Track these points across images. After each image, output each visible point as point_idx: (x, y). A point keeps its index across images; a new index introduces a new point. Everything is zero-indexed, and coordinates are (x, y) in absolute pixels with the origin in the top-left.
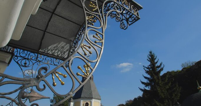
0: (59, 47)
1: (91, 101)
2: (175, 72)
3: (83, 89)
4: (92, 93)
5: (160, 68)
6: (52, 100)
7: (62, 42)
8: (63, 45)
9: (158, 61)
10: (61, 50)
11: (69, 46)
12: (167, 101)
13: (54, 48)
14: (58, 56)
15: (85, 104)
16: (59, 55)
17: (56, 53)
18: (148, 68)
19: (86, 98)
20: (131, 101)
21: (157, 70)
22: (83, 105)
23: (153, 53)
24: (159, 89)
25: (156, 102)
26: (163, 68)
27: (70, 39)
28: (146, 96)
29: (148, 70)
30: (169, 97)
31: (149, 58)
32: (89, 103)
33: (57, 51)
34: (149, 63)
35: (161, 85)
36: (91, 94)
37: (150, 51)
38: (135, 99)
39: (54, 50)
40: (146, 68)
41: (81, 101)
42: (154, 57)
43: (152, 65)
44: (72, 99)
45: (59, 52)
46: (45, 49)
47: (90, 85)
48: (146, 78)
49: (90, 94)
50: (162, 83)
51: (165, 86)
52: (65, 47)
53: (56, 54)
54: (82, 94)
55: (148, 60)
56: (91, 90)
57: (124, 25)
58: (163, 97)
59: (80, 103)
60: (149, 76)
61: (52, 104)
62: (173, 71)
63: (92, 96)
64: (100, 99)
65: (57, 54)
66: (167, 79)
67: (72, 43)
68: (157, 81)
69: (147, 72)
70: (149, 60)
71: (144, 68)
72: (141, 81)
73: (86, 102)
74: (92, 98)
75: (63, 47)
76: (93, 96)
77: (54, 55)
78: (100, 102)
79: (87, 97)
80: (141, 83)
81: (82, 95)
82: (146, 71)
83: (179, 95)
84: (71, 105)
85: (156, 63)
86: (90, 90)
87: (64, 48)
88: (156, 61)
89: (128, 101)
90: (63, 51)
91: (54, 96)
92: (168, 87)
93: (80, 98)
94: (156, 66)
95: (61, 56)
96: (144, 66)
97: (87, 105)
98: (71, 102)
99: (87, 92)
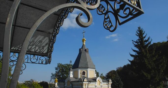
0: (36, 42)
1: (87, 70)
2: (161, 43)
3: (80, 60)
4: (88, 63)
5: (148, 42)
6: (57, 68)
7: (39, 36)
8: (40, 39)
9: (146, 36)
10: (39, 45)
11: (48, 39)
12: (153, 71)
13: (30, 44)
14: (35, 52)
15: (82, 73)
16: (37, 50)
17: (33, 48)
18: (136, 42)
19: (83, 68)
20: (121, 67)
21: (145, 44)
23: (141, 28)
24: (146, 61)
25: (144, 72)
26: (151, 42)
27: (48, 31)
28: (134, 67)
29: (136, 44)
30: (156, 68)
31: (138, 33)
32: (86, 72)
33: (34, 46)
34: (138, 38)
35: (148, 57)
36: (87, 64)
37: (138, 27)
38: (125, 66)
39: (31, 46)
40: (135, 42)
41: (79, 70)
42: (142, 32)
43: (140, 39)
44: (71, 69)
45: (37, 48)
46: (19, 46)
47: (86, 57)
48: (134, 51)
49: (86, 64)
50: (150, 56)
51: (152, 58)
52: (43, 41)
53: (33, 50)
54: (79, 64)
55: (136, 35)
56: (87, 61)
57: (110, 21)
58: (150, 68)
59: (78, 72)
60: (137, 50)
61: (56, 71)
62: (159, 43)
63: (88, 66)
64: (95, 69)
65: (35, 49)
66: (154, 52)
67: (51, 35)
68: (145, 54)
69: (136, 46)
70: (138, 35)
71: (133, 43)
72: (130, 54)
73: (83, 71)
74: (88, 68)
75: (41, 42)
77: (31, 52)
79: (84, 67)
80: (130, 55)
81: (79, 66)
82: (134, 45)
83: (166, 66)
84: (71, 73)
85: (145, 37)
86: (86, 61)
87: (43, 43)
88: (144, 36)
89: (118, 68)
90: (41, 45)
91: (58, 65)
92: (155, 59)
93: (78, 68)
94: (144, 40)
95: (39, 52)
96: (132, 41)
97: (84, 73)
98: (70, 71)
99: (84, 63)
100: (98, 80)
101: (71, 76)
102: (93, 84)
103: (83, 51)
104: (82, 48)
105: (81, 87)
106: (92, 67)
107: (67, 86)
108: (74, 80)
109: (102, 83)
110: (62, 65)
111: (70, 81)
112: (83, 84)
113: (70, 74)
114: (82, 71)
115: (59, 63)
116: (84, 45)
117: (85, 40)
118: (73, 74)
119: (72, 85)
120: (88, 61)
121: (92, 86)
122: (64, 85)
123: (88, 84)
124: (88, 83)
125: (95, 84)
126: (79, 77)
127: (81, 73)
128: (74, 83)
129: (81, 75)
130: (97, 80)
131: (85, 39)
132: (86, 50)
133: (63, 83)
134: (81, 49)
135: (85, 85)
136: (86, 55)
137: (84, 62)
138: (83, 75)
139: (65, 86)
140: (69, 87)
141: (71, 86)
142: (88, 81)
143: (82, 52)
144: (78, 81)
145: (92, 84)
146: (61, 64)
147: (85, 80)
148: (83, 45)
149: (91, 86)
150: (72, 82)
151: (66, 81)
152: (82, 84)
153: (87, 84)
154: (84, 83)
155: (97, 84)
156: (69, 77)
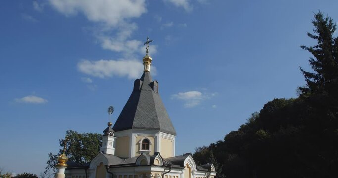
1: (157, 135)
3: (138, 108)
4: (159, 118)
6: (63, 141)
15: (141, 142)
19: (144, 128)
22: (136, 144)
32: (152, 140)
36: (155, 120)
41: (133, 134)
44: (111, 129)
49: (154, 120)
54: (135, 119)
55: (310, 35)
56: (156, 112)
59: (129, 139)
61: (63, 148)
63: (158, 124)
64: (174, 134)
73: (145, 138)
74: (158, 130)
76: (160, 124)
78: (174, 139)
79: (146, 126)
81: (134, 122)
84: (109, 142)
86: (154, 113)
91: (67, 134)
93: (131, 128)
97: (146, 144)
98: (108, 135)
99: (147, 115)
100: (187, 164)
101: (110, 150)
102: (175, 175)
103: (145, 87)
104: (142, 78)
106: (167, 130)
108: (118, 163)
109: (196, 173)
111: (107, 166)
112: (150, 172)
113: (106, 144)
114: (142, 139)
115: (71, 131)
116: (148, 71)
117: (151, 61)
118: (116, 145)
119: (113, 177)
120: (158, 114)
122: (87, 177)
123: (163, 175)
124: (162, 169)
125: (179, 175)
126: (134, 153)
127: (138, 144)
128: (117, 172)
129: (139, 149)
130: (185, 164)
131: (151, 59)
132: (152, 85)
133: (83, 171)
134: (141, 82)
136: (154, 97)
137: (148, 114)
138: (143, 148)
142: (163, 166)
143: (142, 89)
144: (133, 165)
145: (172, 174)
146: (76, 132)
147: (156, 163)
148: (145, 72)
150: (111, 166)
151: (93, 165)
152: (144, 174)
153: (160, 173)
154: (153, 169)
155: (183, 175)
156: (105, 152)
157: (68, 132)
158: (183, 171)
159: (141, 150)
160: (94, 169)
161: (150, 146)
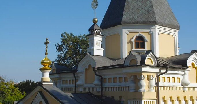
1: (153, 30)
4: (155, 9)
6: (59, 46)
15: (133, 40)
19: (137, 23)
22: (128, 43)
32: (147, 37)
36: (150, 11)
41: (124, 31)
44: (97, 27)
49: (148, 11)
54: (124, 13)
56: (151, 2)
63: (154, 16)
64: (176, 27)
73: (138, 34)
74: (153, 23)
76: (157, 17)
78: (176, 34)
81: (124, 17)
84: (95, 42)
91: (62, 38)
93: (121, 24)
97: (140, 41)
98: (94, 34)
99: (140, 6)
100: (193, 64)
101: (98, 50)
102: (176, 76)
105: (132, 85)
106: (167, 22)
107: (85, 86)
108: (108, 64)
110: (74, 37)
111: (94, 68)
112: (140, 73)
113: (93, 45)
114: (135, 36)
115: (66, 33)
118: (105, 45)
119: (102, 80)
121: (172, 84)
122: (76, 81)
123: (158, 77)
124: (157, 70)
125: (181, 77)
126: (126, 54)
127: (130, 42)
128: (106, 74)
129: (132, 48)
130: (189, 63)
133: (71, 75)
135: (149, 79)
137: (140, 4)
138: (137, 46)
139: (78, 83)
140: (92, 86)
141: (96, 82)
142: (158, 66)
144: (122, 66)
145: (171, 76)
146: (71, 34)
147: (147, 62)
149: (167, 84)
150: (99, 69)
151: (81, 68)
152: (135, 76)
153: (155, 75)
154: (144, 69)
155: (186, 77)
156: (91, 54)
157: (62, 35)
158: (186, 72)
159: (134, 49)
160: (82, 73)
161: (146, 44)
